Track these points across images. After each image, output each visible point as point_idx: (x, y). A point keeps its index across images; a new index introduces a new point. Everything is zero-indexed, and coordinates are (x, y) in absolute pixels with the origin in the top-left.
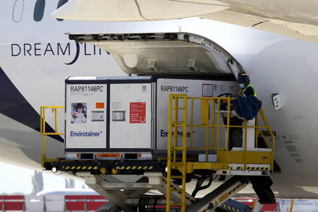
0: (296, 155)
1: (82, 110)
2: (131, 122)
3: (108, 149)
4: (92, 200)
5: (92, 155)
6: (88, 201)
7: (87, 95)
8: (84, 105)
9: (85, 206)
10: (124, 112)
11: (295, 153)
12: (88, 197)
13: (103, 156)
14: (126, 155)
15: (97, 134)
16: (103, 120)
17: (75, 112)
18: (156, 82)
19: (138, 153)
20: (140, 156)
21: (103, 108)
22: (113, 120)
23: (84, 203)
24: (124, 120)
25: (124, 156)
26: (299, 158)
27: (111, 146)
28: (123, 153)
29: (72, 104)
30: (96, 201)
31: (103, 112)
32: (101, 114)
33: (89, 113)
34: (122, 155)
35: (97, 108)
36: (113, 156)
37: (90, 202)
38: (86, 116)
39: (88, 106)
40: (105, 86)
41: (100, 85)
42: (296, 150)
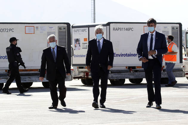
1: (78, 43)
7: (80, 34)
8: (79, 40)
17: (76, 44)
18: (109, 25)
21: (87, 41)
29: (74, 39)
31: (87, 43)
33: (81, 44)
35: (84, 41)
38: (80, 46)
39: (81, 40)
40: (87, 28)
41: (85, 28)
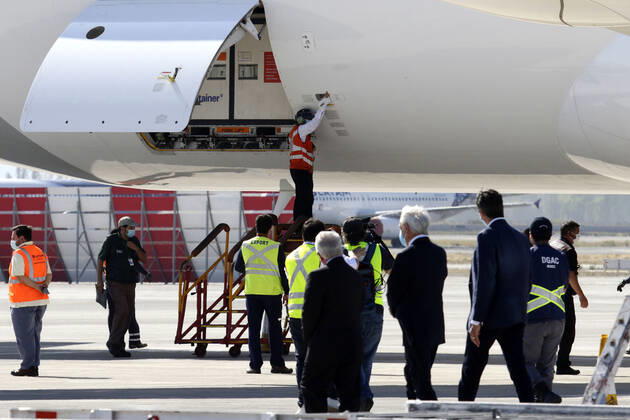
0: (338, 125)
2: (266, 81)
3: (231, 120)
4: (23, 196)
5: (208, 129)
6: (18, 196)
9: (14, 204)
10: (255, 66)
11: (336, 121)
12: (18, 190)
13: (223, 130)
14: (258, 129)
15: (215, 99)
16: (224, 78)
19: (277, 126)
20: (279, 130)
22: (240, 78)
23: (11, 200)
24: (255, 78)
25: (255, 131)
26: (342, 129)
27: (237, 116)
28: (254, 127)
30: (29, 196)
32: (221, 69)
34: (252, 130)
36: (239, 130)
37: (21, 198)
42: (337, 118)
